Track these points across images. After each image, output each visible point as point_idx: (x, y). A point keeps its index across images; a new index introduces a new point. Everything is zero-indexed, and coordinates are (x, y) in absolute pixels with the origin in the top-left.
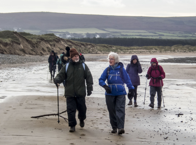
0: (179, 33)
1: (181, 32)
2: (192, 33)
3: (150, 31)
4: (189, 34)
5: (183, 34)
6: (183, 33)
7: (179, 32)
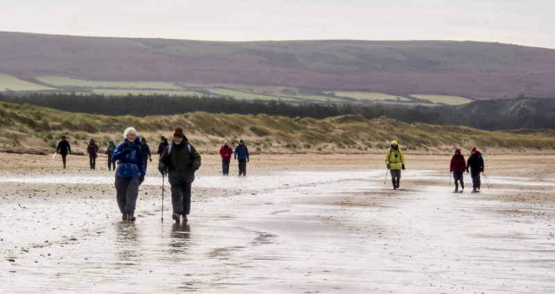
0: (284, 91)
1: (290, 88)
2: (327, 93)
3: (187, 85)
4: (316, 94)
5: (296, 96)
6: (295, 93)
7: (281, 88)
